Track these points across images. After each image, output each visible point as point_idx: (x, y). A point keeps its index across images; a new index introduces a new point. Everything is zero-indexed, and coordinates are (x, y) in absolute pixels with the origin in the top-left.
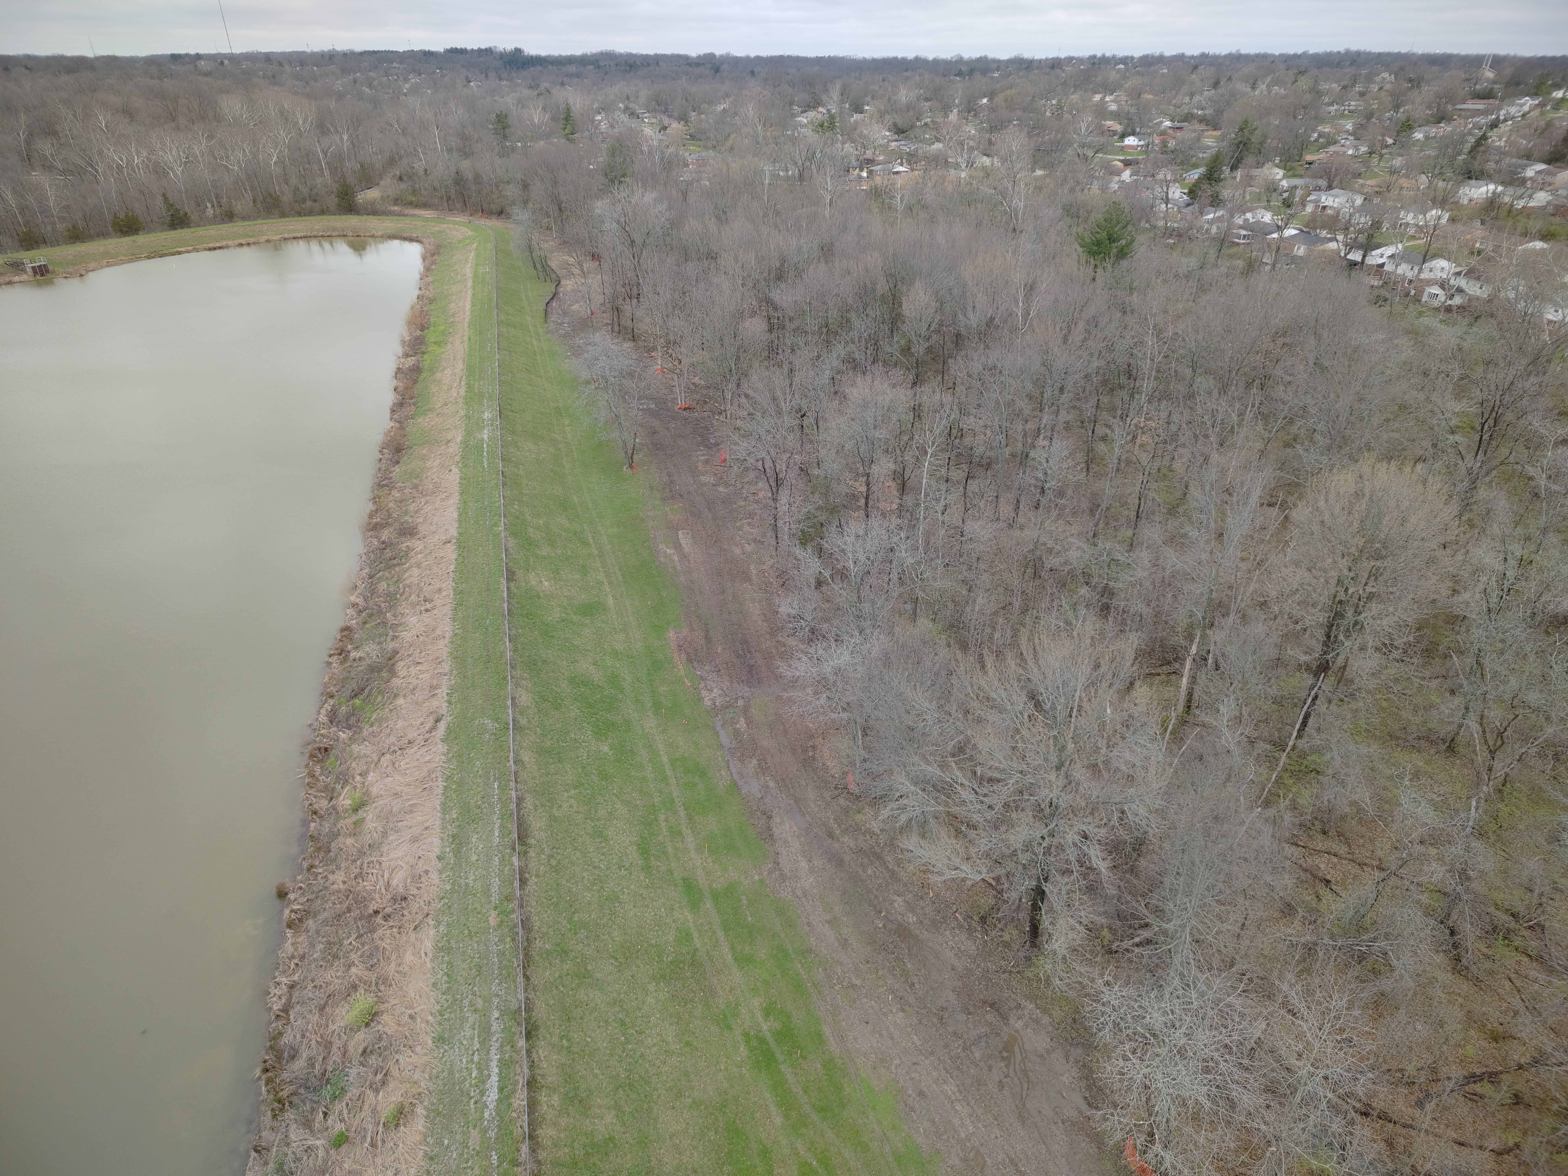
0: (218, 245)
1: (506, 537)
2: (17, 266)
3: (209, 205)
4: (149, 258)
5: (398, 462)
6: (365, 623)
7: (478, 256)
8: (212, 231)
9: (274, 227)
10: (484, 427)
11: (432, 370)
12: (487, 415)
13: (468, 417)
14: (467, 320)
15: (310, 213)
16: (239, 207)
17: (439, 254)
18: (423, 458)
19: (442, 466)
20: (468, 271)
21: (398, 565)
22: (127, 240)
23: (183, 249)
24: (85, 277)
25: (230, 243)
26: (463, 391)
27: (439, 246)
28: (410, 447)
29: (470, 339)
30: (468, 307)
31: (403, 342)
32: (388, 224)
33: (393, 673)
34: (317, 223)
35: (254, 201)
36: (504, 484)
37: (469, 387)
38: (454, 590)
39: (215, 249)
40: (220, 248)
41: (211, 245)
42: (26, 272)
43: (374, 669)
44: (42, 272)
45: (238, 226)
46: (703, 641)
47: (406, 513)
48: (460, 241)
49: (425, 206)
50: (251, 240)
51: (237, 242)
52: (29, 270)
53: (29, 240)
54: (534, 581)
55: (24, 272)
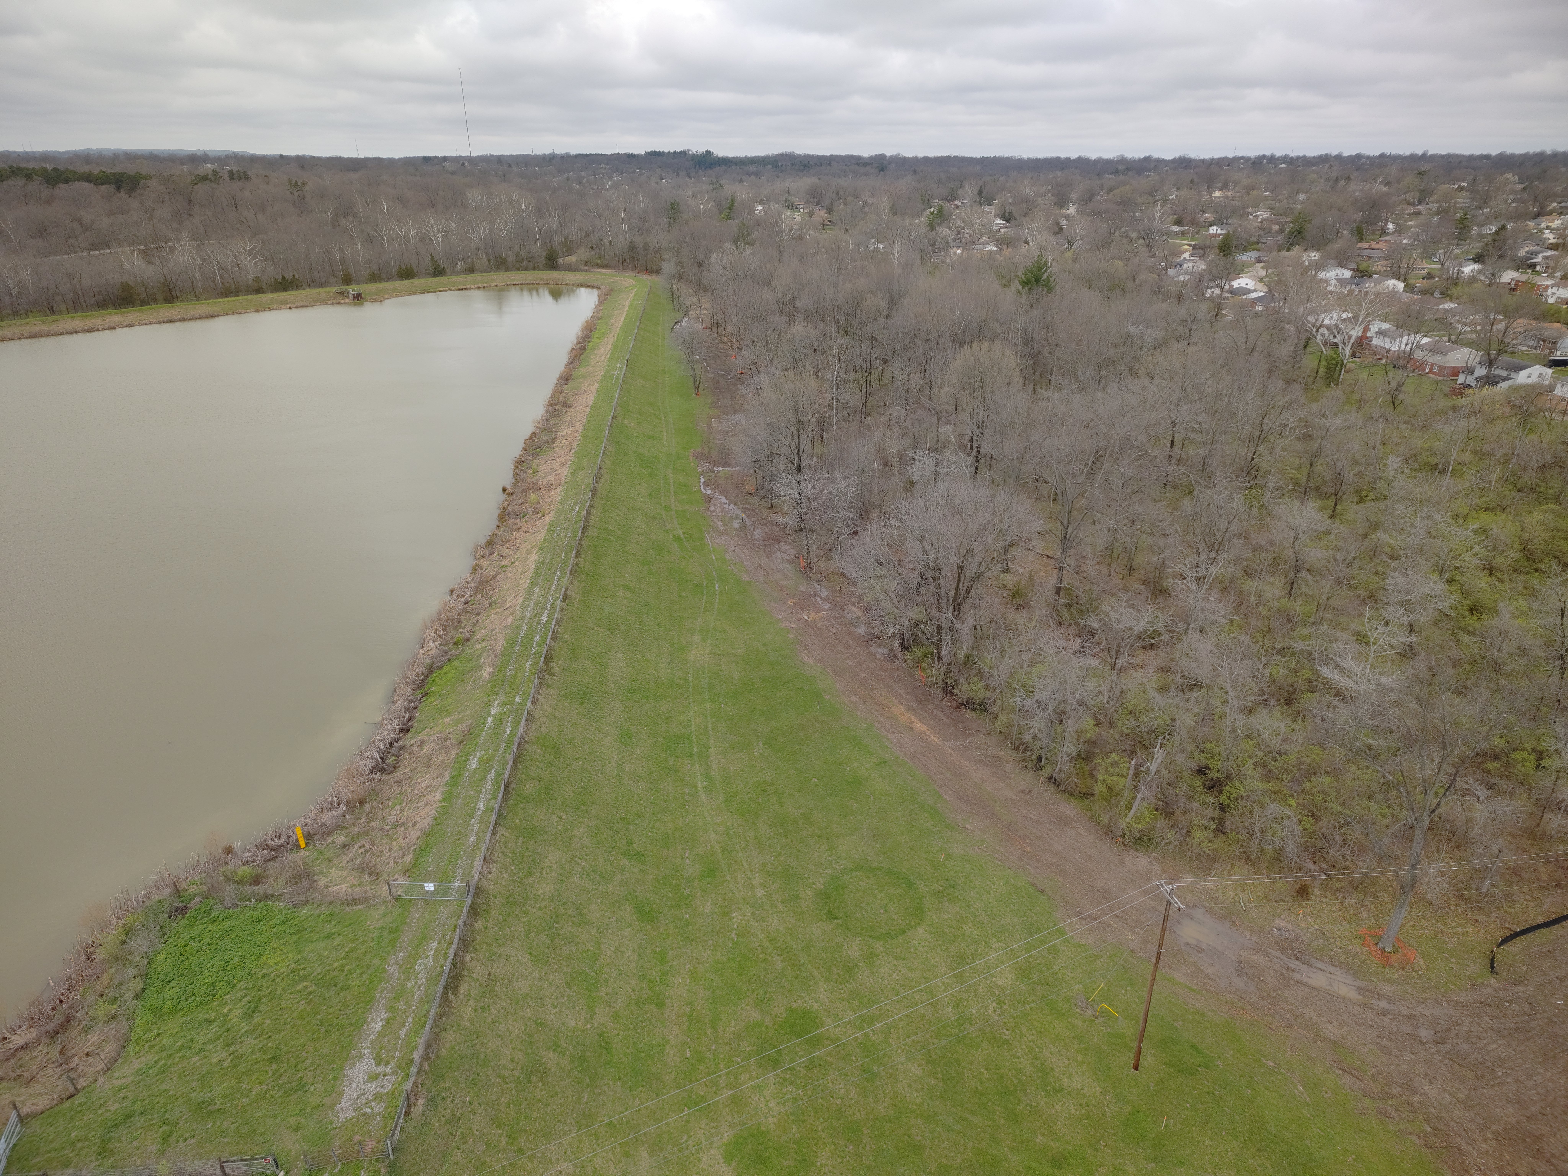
0: (464, 287)
3: (459, 263)
4: (421, 293)
5: (567, 384)
6: (543, 431)
7: (636, 295)
8: (461, 278)
9: (500, 278)
10: (616, 370)
11: (593, 349)
12: (619, 366)
13: (608, 366)
14: (619, 327)
15: (526, 269)
16: (479, 264)
17: (610, 294)
18: (580, 382)
19: (590, 384)
20: (627, 303)
21: (562, 415)
22: (407, 282)
23: (442, 289)
24: (383, 303)
25: (472, 286)
26: (608, 356)
27: (611, 290)
28: (574, 379)
29: (619, 335)
30: (622, 320)
31: (577, 338)
32: (579, 277)
33: (554, 442)
34: (530, 276)
35: (489, 261)
36: (621, 390)
37: (612, 354)
38: (587, 420)
39: (462, 289)
40: (466, 289)
41: (459, 287)
43: (546, 442)
44: (358, 298)
45: (477, 277)
47: (568, 400)
48: (626, 288)
49: (607, 266)
50: (486, 285)
51: (476, 286)
52: (351, 296)
53: (348, 280)
54: (626, 422)
55: (348, 297)
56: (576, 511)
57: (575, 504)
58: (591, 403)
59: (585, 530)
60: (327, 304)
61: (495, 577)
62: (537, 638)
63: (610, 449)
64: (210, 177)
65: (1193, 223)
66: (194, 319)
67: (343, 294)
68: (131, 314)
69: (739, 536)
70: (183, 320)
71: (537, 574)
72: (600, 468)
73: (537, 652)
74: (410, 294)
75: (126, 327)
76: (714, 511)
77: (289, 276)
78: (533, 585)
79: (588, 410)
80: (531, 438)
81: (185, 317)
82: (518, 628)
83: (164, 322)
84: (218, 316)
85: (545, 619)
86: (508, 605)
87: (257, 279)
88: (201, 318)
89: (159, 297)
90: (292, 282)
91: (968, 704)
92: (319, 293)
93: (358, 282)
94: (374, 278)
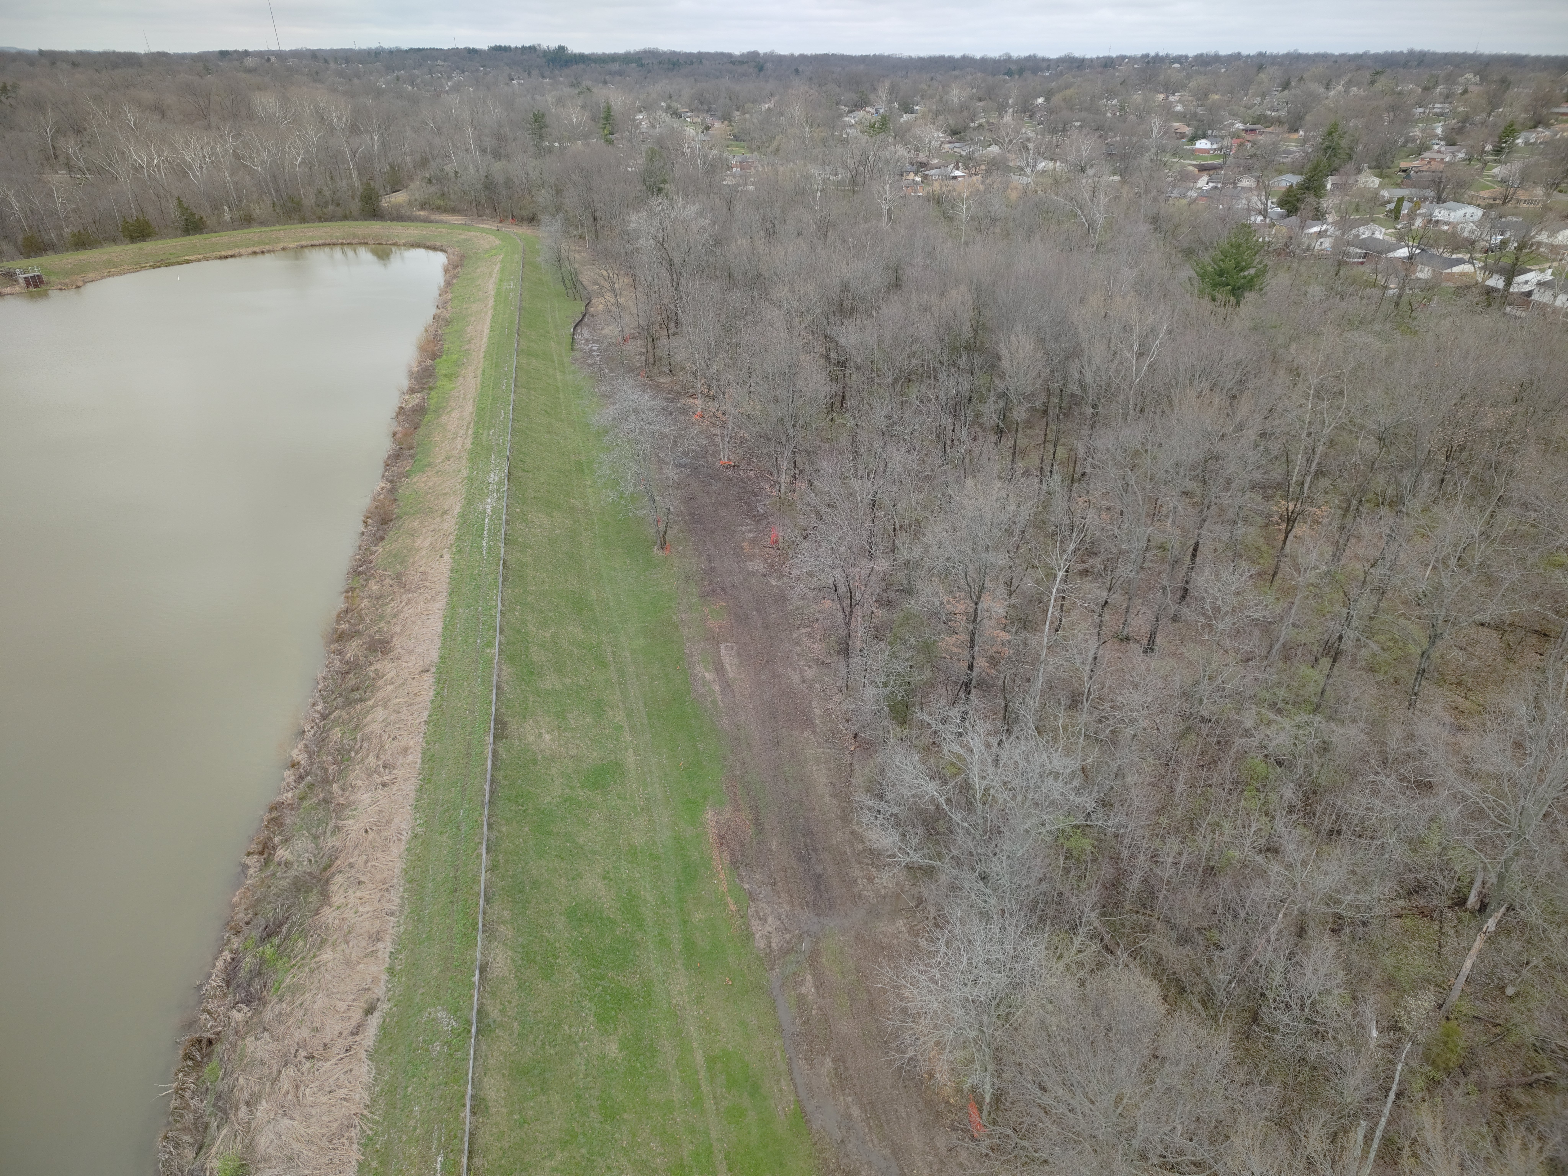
0: (230, 253)
1: (500, 664)
2: (10, 277)
3: (226, 209)
4: (154, 267)
5: (382, 539)
6: (302, 799)
7: (503, 269)
8: (225, 237)
9: (292, 233)
10: (488, 495)
11: (438, 412)
12: (493, 477)
13: (470, 480)
14: (483, 349)
15: (332, 218)
16: (257, 211)
17: (462, 265)
18: (413, 534)
19: (433, 547)
20: (491, 287)
21: (361, 700)
23: (192, 258)
24: (82, 289)
25: (243, 251)
26: (468, 442)
27: (463, 257)
28: (399, 517)
29: (484, 373)
30: (486, 331)
31: (411, 373)
32: (413, 231)
33: (325, 896)
34: (338, 229)
35: (275, 204)
36: (505, 579)
37: (477, 437)
38: (424, 753)
39: (226, 257)
40: (232, 256)
41: (223, 253)
42: (18, 284)
43: (300, 887)
44: (35, 283)
45: (254, 233)
46: (751, 830)
47: (382, 617)
48: (486, 251)
49: (454, 211)
50: (267, 248)
51: (250, 250)
52: (21, 281)
53: (29, 247)
55: (17, 282)
74: (135, 270)
79: (429, 685)
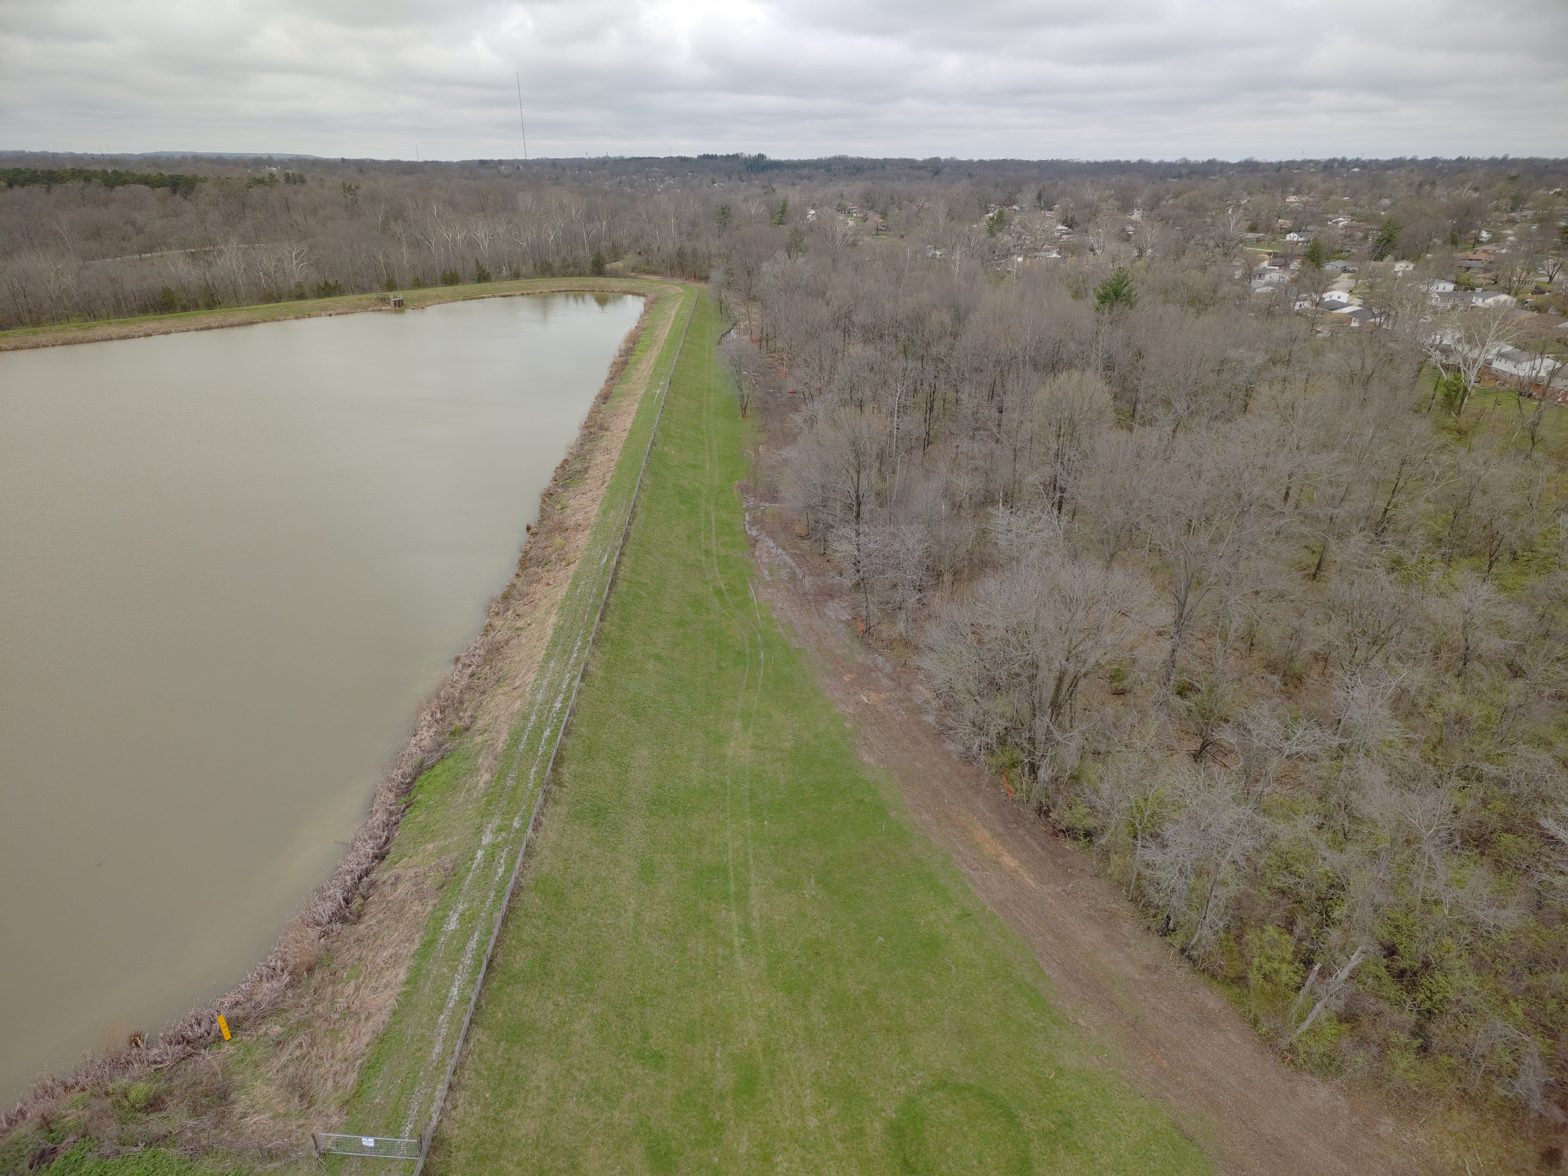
0: (508, 294)
1: (656, 431)
3: (504, 268)
4: (464, 300)
5: (605, 403)
6: (576, 459)
7: (682, 304)
8: (506, 285)
9: (545, 284)
10: (658, 388)
11: (635, 363)
12: (662, 383)
13: (650, 383)
14: (664, 339)
15: (572, 275)
16: (524, 270)
17: (656, 303)
18: (620, 401)
19: (629, 404)
20: (673, 313)
21: (597, 440)
22: (450, 288)
23: (485, 296)
25: (516, 293)
26: (650, 372)
27: (657, 298)
28: (613, 397)
29: (663, 348)
30: (667, 331)
31: (620, 350)
32: (625, 284)
33: (586, 473)
34: (576, 282)
35: (535, 266)
36: (662, 412)
37: (655, 370)
38: (623, 446)
39: (506, 296)
40: (509, 296)
41: (503, 294)
43: (578, 472)
44: (399, 305)
45: (522, 283)
46: (752, 486)
47: (606, 422)
48: (673, 295)
49: (654, 273)
50: (530, 292)
51: (520, 292)
52: (392, 303)
53: (391, 286)
54: (666, 449)
55: (389, 304)
56: (604, 560)
57: (604, 551)
58: (629, 427)
59: (613, 583)
60: (367, 311)
61: (507, 642)
62: (547, 733)
63: (647, 481)
64: (266, 180)
65: (1269, 229)
66: (232, 326)
67: (384, 301)
68: (169, 321)
69: (788, 590)
70: (221, 327)
71: (554, 643)
72: (635, 506)
73: (545, 754)
74: (453, 301)
75: (162, 334)
76: (760, 557)
77: (331, 282)
78: (548, 657)
79: (625, 434)
80: (562, 467)
81: (223, 324)
82: (526, 717)
83: (201, 329)
84: (257, 323)
85: (558, 705)
86: (518, 684)
87: (299, 285)
88: (239, 325)
89: (201, 302)
90: (335, 288)
91: (1069, 832)
92: (360, 300)
93: (402, 288)
94: (418, 284)
